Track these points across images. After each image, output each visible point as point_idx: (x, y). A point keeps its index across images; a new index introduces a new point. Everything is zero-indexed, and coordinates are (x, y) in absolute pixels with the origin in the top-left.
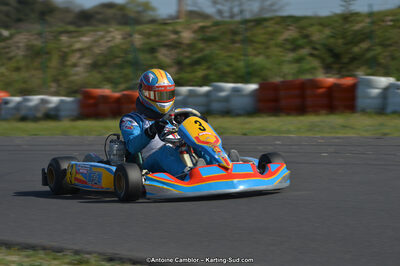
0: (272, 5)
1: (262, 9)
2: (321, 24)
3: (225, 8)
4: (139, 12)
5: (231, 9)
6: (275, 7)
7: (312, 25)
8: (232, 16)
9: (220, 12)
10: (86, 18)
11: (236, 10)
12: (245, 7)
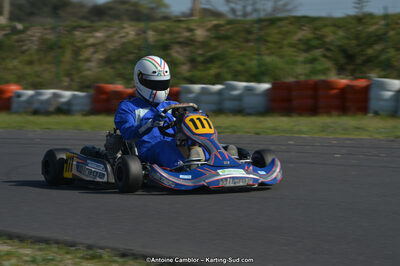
0: (285, 5)
1: (275, 9)
2: (335, 25)
3: (238, 7)
4: (152, 9)
5: (244, 7)
6: (289, 7)
7: (325, 26)
8: (245, 15)
9: (233, 11)
10: (99, 12)
11: (249, 9)
12: (258, 6)
